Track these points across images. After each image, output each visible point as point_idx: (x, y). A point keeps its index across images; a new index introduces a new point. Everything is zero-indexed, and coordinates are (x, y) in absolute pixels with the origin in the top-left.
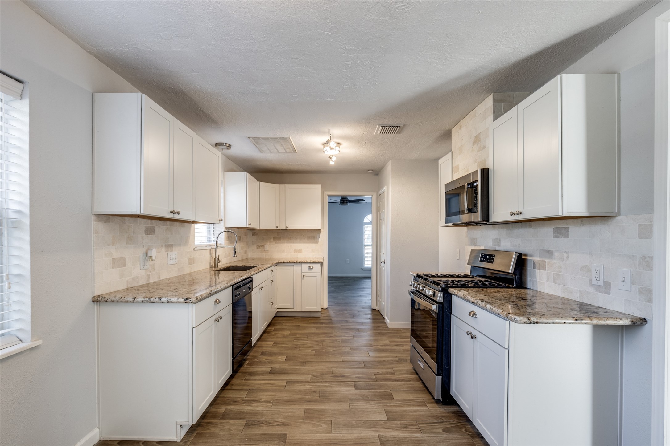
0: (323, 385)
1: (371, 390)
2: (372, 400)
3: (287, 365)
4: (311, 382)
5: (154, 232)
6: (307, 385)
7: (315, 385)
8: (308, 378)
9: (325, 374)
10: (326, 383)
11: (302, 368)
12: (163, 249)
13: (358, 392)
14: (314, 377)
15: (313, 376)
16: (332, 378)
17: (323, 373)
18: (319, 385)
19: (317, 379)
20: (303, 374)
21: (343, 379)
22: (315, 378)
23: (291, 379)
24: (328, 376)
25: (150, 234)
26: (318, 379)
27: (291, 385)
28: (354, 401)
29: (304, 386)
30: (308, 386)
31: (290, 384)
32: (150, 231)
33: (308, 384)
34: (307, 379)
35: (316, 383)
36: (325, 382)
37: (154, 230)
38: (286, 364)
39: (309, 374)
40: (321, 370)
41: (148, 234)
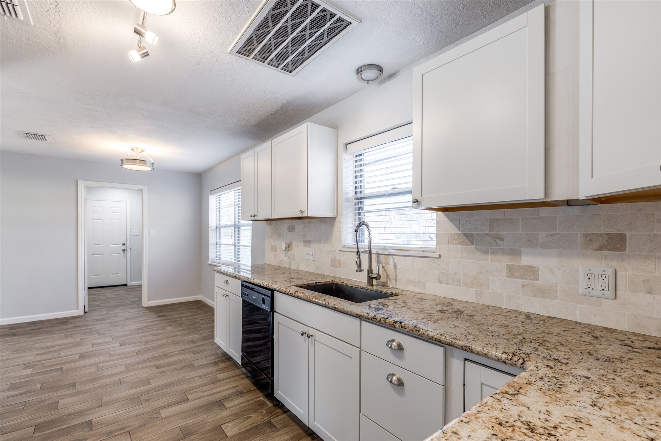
0: (139, 410)
1: (67, 426)
2: (69, 415)
3: (210, 420)
4: (157, 411)
5: (294, 229)
6: (161, 404)
7: (149, 407)
8: (164, 413)
9: (140, 427)
10: (135, 415)
11: (182, 423)
12: (302, 244)
13: (88, 418)
14: (157, 416)
15: (158, 418)
16: (129, 424)
17: (144, 427)
18: (144, 409)
19: (151, 415)
20: (175, 415)
21: (110, 429)
22: (154, 416)
23: (187, 404)
24: (136, 425)
25: (291, 231)
26: (148, 415)
27: (180, 398)
28: (95, 406)
29: (163, 402)
30: (159, 404)
31: (182, 398)
32: (291, 229)
33: (160, 406)
34: (165, 410)
35: (149, 410)
36: (137, 416)
37: (294, 228)
38: (213, 421)
39: (166, 418)
40: (150, 430)
41: (290, 231)
